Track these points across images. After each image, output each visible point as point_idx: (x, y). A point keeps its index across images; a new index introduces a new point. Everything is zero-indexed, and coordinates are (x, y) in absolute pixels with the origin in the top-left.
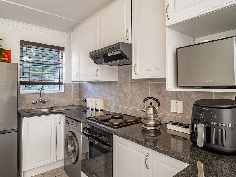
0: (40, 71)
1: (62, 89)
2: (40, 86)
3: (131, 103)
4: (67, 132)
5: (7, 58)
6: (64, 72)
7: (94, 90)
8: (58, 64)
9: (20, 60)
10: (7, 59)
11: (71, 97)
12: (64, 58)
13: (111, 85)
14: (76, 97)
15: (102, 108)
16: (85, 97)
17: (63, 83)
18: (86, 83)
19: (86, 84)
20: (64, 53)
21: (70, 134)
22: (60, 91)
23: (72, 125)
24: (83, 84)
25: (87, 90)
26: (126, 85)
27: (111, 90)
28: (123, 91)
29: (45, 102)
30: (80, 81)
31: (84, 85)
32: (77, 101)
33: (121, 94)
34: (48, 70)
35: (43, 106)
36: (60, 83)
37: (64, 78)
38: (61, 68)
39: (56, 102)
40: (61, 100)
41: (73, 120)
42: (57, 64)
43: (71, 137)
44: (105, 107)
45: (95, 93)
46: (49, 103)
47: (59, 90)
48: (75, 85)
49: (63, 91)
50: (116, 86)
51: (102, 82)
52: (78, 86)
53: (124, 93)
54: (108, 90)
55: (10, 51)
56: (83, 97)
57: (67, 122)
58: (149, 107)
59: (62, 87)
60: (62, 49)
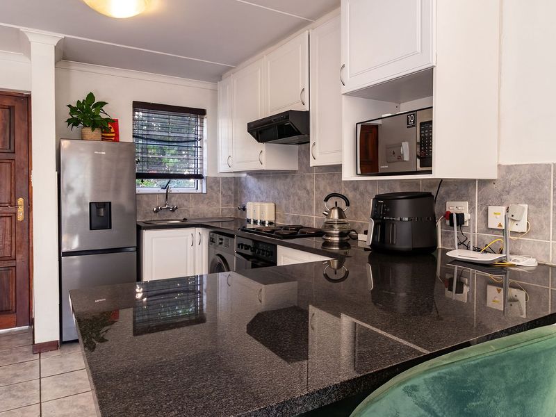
0: (159, 154)
1: (202, 187)
2: (163, 182)
3: (317, 208)
4: (213, 256)
5: (113, 133)
6: (205, 155)
7: (260, 188)
8: (195, 141)
9: (134, 136)
10: (114, 135)
11: (218, 202)
12: (205, 129)
13: (286, 177)
14: (228, 203)
15: (273, 219)
16: (243, 203)
17: (205, 175)
18: (244, 175)
19: (246, 178)
20: (205, 121)
21: (219, 260)
22: (199, 191)
23: (221, 243)
24: (240, 178)
25: (248, 188)
26: (310, 177)
27: (286, 188)
28: (305, 189)
29: (173, 210)
30: (234, 172)
31: (243, 179)
32: (230, 209)
33: (302, 193)
34: (173, 152)
35: (170, 216)
36: (201, 177)
37: (205, 167)
38: (200, 147)
39: (192, 210)
40: (201, 206)
41: (221, 237)
42: (193, 141)
43: (220, 264)
44: (278, 217)
45: (262, 193)
46: (181, 212)
47: (197, 189)
48: (226, 180)
49: (204, 191)
50: (295, 179)
51: (273, 173)
52: (231, 182)
53: (307, 191)
54: (282, 187)
55: (117, 120)
56: (241, 202)
57: (211, 240)
58: (333, 208)
59: (202, 183)
60: (200, 113)
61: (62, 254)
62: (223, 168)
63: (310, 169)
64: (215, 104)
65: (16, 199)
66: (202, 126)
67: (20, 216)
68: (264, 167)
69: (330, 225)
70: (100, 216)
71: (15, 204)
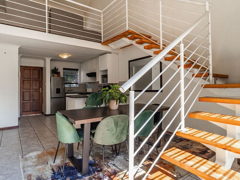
1: (78, 86)
2: (69, 85)
5: (59, 75)
6: (78, 79)
8: (76, 76)
9: (63, 75)
11: (81, 89)
14: (83, 89)
19: (87, 84)
25: (87, 86)
30: (84, 82)
36: (77, 83)
37: (78, 81)
40: (78, 90)
44: (93, 91)
45: (90, 87)
48: (83, 84)
55: (60, 72)
56: (86, 89)
60: (77, 70)
61: (51, 98)
62: (82, 82)
63: (96, 82)
64: (80, 68)
66: (78, 73)
67: (41, 92)
68: (89, 81)
70: (58, 91)
71: (40, 89)
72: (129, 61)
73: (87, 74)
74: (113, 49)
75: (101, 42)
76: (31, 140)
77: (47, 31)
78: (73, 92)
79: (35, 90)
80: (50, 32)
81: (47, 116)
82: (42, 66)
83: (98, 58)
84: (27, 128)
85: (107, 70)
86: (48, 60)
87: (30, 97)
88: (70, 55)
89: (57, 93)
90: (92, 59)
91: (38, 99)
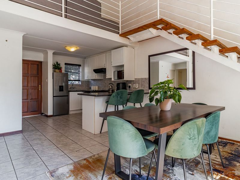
3: (107, 86)
6: (81, 75)
7: (94, 83)
9: (65, 71)
10: (61, 71)
11: (84, 87)
12: (81, 69)
14: (86, 87)
16: (90, 86)
17: (81, 80)
19: (91, 81)
22: (79, 84)
24: (89, 81)
25: (91, 83)
26: (106, 80)
27: (101, 83)
28: (105, 83)
29: (74, 88)
36: (80, 81)
37: (81, 78)
39: (78, 88)
40: (80, 87)
42: (78, 72)
49: (81, 84)
52: (87, 82)
58: (110, 86)
60: (80, 66)
61: (53, 96)
62: (86, 78)
63: (106, 79)
64: (84, 64)
65: (39, 85)
67: (40, 90)
68: (96, 78)
69: (110, 89)
70: (61, 88)
71: (39, 86)
72: (149, 56)
73: (94, 70)
74: (131, 42)
75: (118, 33)
76: (47, 148)
77: (63, 15)
78: (76, 90)
79: (33, 88)
80: (66, 17)
81: (49, 118)
82: (41, 59)
83: (111, 52)
84: (33, 132)
85: (123, 66)
86: (50, 53)
87: (28, 95)
88: (78, 48)
89: (60, 91)
90: (101, 53)
91: (37, 98)
